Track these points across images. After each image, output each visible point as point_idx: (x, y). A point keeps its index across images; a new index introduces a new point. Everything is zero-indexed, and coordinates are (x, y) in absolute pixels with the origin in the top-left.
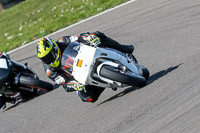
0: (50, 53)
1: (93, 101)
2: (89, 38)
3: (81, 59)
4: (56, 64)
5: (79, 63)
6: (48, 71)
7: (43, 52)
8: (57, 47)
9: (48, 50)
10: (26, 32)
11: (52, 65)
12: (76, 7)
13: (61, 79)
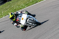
2: (24, 12)
3: (23, 18)
4: (14, 20)
5: (22, 19)
6: (12, 22)
7: (11, 16)
8: (14, 15)
10: (4, 13)
11: (13, 20)
12: (19, 6)
13: (16, 24)
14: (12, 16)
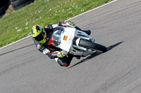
0: (41, 34)
1: (67, 66)
4: (44, 41)
6: (39, 45)
7: (36, 33)
8: (44, 31)
9: (39, 32)
10: (31, 26)
11: (41, 42)
12: (66, 9)
13: (47, 51)
14: (39, 33)
